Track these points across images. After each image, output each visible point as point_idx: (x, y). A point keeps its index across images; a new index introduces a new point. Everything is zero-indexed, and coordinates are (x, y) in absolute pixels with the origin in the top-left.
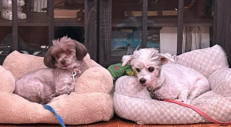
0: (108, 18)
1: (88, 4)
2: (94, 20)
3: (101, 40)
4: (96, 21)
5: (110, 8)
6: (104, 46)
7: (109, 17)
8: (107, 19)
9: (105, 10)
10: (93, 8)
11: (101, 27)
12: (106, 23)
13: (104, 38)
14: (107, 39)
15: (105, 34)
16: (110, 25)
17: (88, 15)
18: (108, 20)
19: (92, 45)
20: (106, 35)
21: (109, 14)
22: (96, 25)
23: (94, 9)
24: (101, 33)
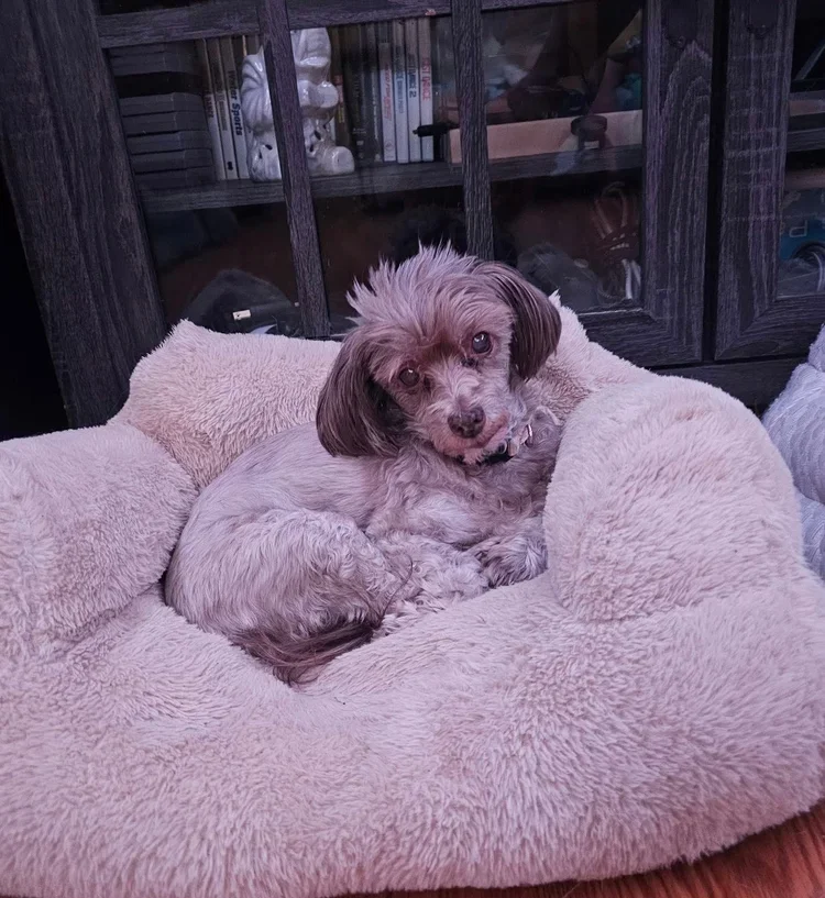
0: (770, 98)
1: (664, 23)
2: (698, 118)
3: (728, 220)
4: (707, 119)
5: (784, 34)
6: (745, 251)
7: (775, 92)
8: (766, 100)
9: (759, 51)
10: (692, 47)
11: (730, 154)
12: (758, 125)
13: (742, 208)
14: (758, 213)
15: (752, 187)
16: (778, 134)
17: (663, 94)
18: (770, 109)
19: (682, 250)
20: (758, 192)
21: (775, 74)
22: (705, 146)
23: (699, 53)
24: (729, 187)
